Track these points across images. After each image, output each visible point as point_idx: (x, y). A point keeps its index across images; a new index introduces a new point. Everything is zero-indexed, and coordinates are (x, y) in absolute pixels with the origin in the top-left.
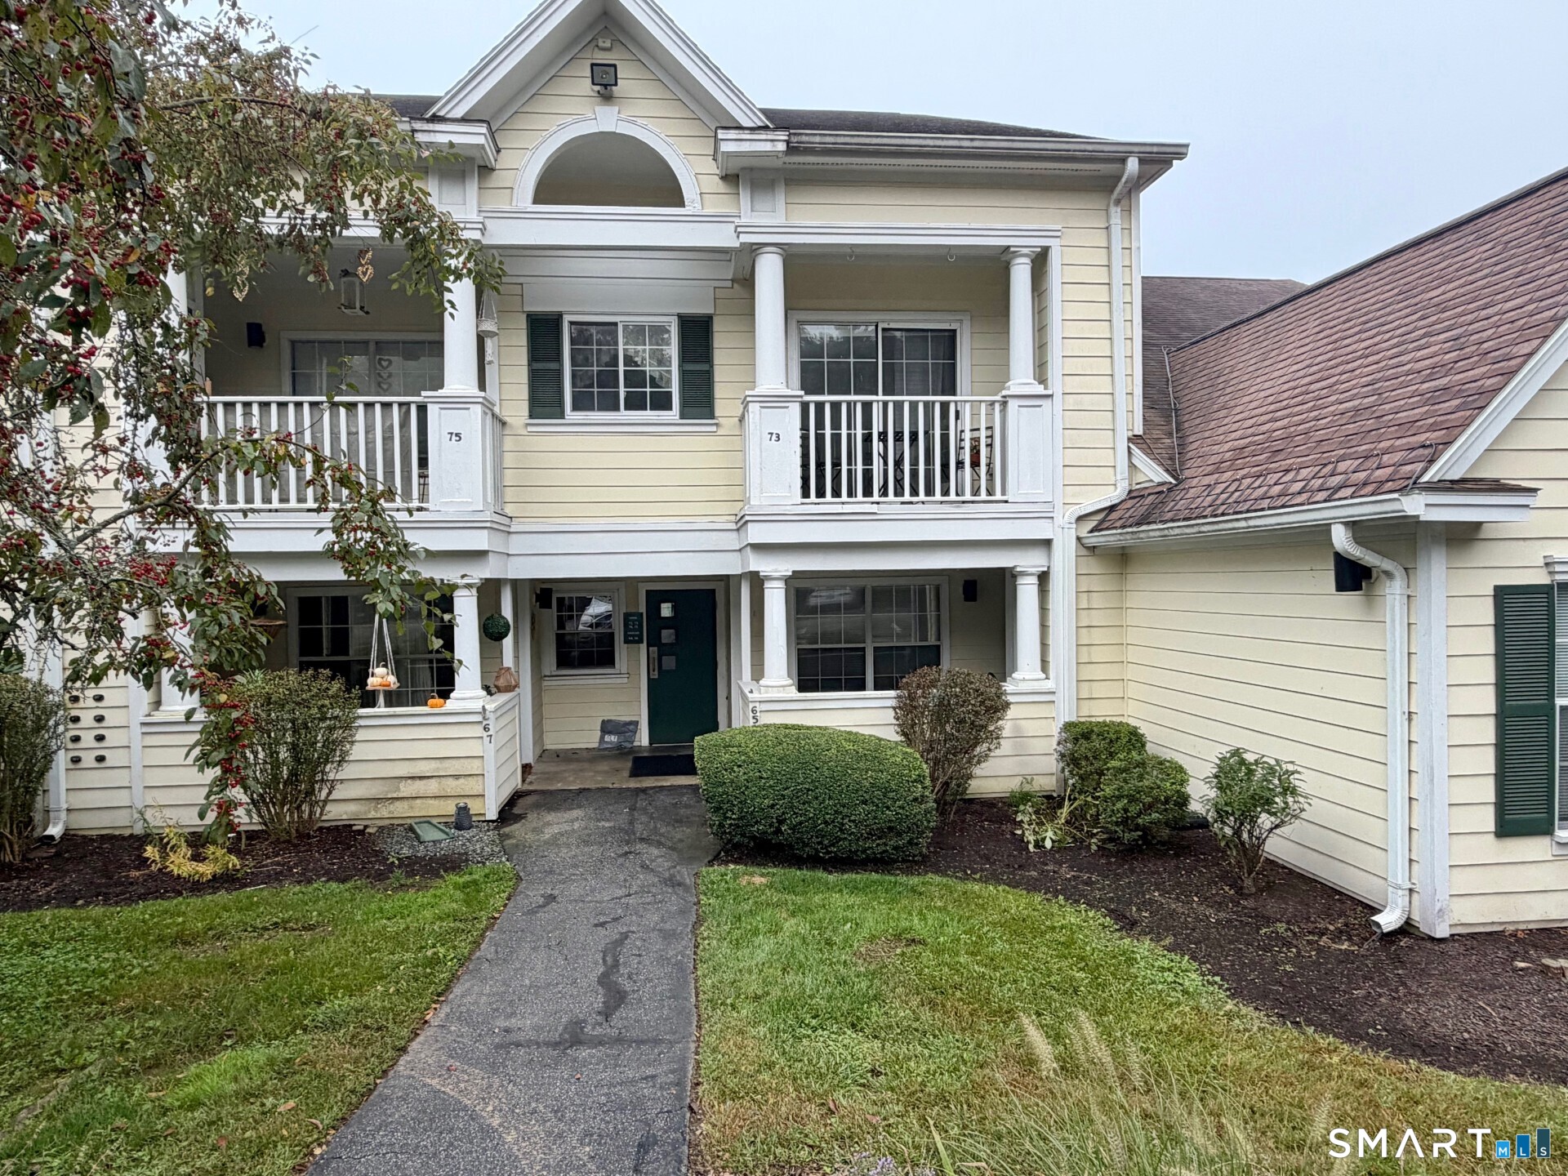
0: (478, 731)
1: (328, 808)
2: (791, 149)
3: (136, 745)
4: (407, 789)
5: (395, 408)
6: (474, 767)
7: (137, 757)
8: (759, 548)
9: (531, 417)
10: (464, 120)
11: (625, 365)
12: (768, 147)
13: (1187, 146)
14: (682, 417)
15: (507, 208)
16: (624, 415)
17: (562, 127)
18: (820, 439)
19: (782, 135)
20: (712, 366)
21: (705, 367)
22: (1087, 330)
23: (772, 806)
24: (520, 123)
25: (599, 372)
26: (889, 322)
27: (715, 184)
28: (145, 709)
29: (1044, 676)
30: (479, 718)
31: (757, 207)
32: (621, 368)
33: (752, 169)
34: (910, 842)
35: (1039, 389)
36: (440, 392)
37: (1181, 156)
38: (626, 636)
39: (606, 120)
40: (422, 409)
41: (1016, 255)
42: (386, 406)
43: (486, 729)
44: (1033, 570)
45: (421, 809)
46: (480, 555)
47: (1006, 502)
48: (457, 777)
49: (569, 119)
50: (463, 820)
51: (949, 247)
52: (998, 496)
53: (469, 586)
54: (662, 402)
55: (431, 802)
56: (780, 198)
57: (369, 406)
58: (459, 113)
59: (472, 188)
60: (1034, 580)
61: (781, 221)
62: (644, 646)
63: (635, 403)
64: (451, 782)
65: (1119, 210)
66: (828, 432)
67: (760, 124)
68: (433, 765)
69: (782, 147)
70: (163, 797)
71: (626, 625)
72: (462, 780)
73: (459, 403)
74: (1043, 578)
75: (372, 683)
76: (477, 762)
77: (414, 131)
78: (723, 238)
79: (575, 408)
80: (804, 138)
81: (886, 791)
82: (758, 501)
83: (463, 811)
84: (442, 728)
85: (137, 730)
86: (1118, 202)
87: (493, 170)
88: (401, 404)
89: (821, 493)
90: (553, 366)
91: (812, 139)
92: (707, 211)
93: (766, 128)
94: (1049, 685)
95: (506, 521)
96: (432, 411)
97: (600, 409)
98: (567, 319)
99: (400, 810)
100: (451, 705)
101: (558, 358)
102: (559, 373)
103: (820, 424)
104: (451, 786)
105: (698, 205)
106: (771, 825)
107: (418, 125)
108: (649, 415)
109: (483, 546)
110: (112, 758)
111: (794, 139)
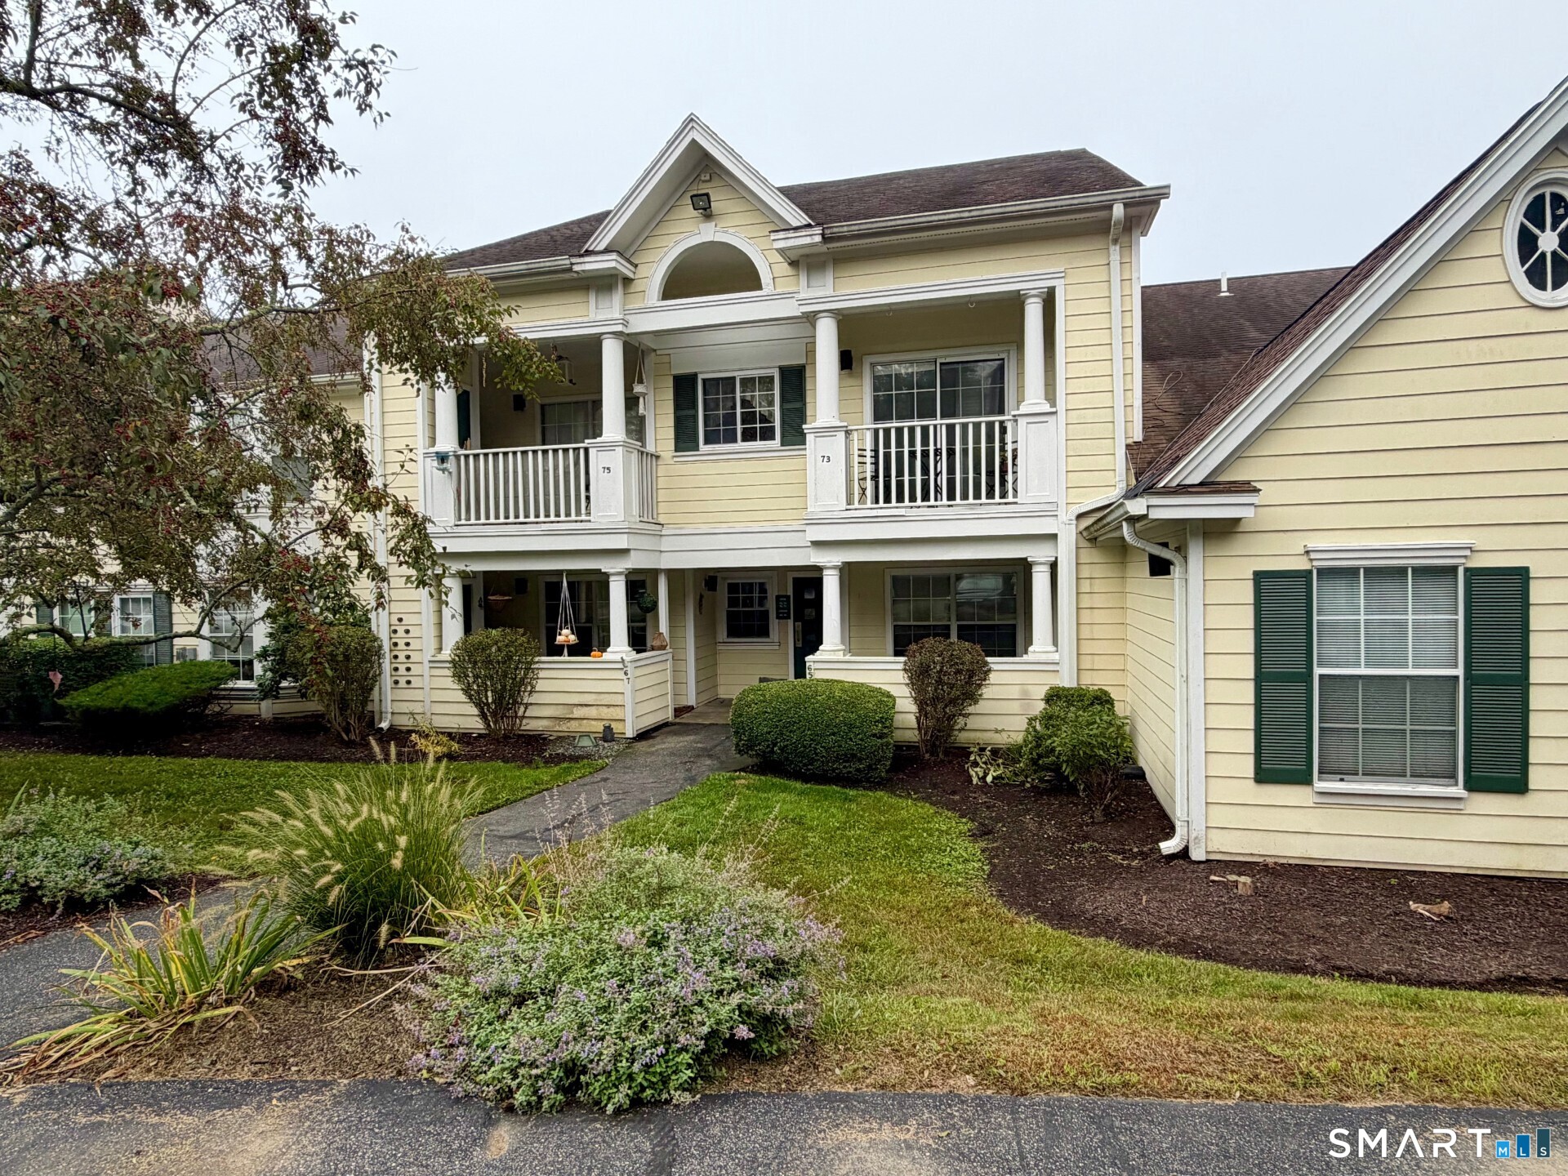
0: (621, 675)
1: (524, 722)
2: (826, 239)
3: (426, 674)
4: (578, 713)
5: (571, 451)
6: (617, 700)
7: (426, 682)
8: (817, 544)
9: (676, 451)
10: (607, 251)
11: (742, 407)
12: (808, 240)
13: (1168, 187)
14: (782, 445)
15: (643, 306)
16: (741, 445)
17: (677, 243)
18: (887, 456)
19: (818, 230)
20: (805, 404)
21: (798, 405)
22: (1090, 354)
23: (769, 733)
24: (652, 243)
25: (724, 415)
26: (945, 357)
27: (784, 268)
28: (433, 652)
29: (1054, 649)
30: (620, 666)
31: (811, 284)
32: (739, 410)
33: (807, 256)
34: (870, 767)
35: (1047, 408)
36: (599, 440)
37: (1166, 196)
38: (778, 613)
39: (708, 233)
40: (586, 450)
41: (1027, 296)
42: (566, 451)
43: (626, 674)
44: (1042, 560)
45: (586, 727)
46: (623, 552)
47: (1016, 503)
48: (608, 706)
49: (682, 236)
50: (608, 735)
51: (970, 296)
52: (1010, 499)
53: (619, 574)
54: (767, 434)
55: (593, 722)
56: (829, 276)
57: (555, 451)
58: (601, 247)
59: (617, 297)
60: (1046, 569)
61: (830, 292)
62: (791, 622)
63: (749, 436)
64: (605, 710)
65: (1118, 247)
66: (893, 450)
67: (805, 223)
68: (594, 696)
69: (818, 239)
70: (439, 709)
71: (777, 604)
72: (612, 709)
73: (610, 446)
74: (1054, 566)
75: (560, 639)
76: (620, 696)
77: (572, 264)
78: (790, 309)
79: (707, 442)
80: (835, 230)
81: (851, 726)
82: (814, 508)
83: (608, 729)
84: (600, 672)
85: (427, 665)
86: (1115, 241)
87: (633, 280)
88: (574, 449)
89: (887, 500)
90: (691, 412)
91: (841, 230)
92: (779, 290)
93: (809, 226)
94: (1056, 657)
95: (659, 527)
96: (592, 452)
97: (725, 442)
98: (700, 377)
99: (573, 726)
100: (606, 656)
101: (694, 406)
102: (695, 417)
103: (887, 445)
104: (606, 713)
105: (772, 287)
106: (768, 746)
107: (574, 260)
108: (758, 444)
109: (624, 546)
110: (415, 682)
111: (827, 231)
